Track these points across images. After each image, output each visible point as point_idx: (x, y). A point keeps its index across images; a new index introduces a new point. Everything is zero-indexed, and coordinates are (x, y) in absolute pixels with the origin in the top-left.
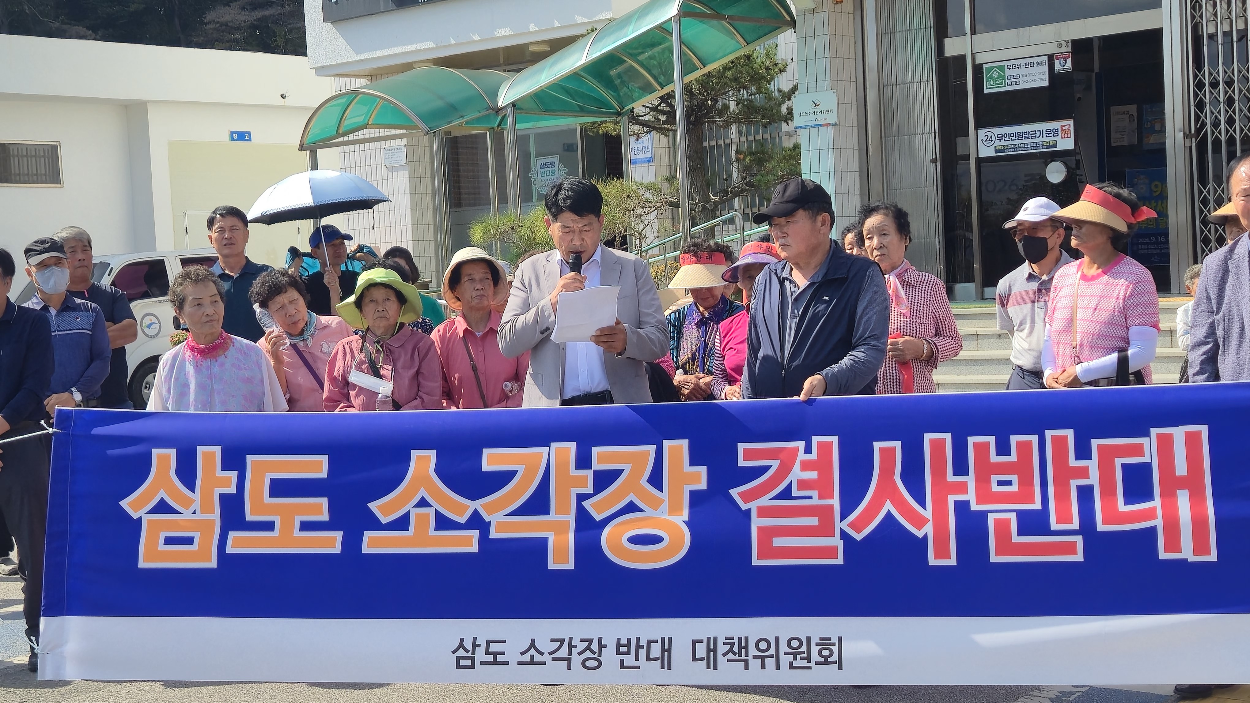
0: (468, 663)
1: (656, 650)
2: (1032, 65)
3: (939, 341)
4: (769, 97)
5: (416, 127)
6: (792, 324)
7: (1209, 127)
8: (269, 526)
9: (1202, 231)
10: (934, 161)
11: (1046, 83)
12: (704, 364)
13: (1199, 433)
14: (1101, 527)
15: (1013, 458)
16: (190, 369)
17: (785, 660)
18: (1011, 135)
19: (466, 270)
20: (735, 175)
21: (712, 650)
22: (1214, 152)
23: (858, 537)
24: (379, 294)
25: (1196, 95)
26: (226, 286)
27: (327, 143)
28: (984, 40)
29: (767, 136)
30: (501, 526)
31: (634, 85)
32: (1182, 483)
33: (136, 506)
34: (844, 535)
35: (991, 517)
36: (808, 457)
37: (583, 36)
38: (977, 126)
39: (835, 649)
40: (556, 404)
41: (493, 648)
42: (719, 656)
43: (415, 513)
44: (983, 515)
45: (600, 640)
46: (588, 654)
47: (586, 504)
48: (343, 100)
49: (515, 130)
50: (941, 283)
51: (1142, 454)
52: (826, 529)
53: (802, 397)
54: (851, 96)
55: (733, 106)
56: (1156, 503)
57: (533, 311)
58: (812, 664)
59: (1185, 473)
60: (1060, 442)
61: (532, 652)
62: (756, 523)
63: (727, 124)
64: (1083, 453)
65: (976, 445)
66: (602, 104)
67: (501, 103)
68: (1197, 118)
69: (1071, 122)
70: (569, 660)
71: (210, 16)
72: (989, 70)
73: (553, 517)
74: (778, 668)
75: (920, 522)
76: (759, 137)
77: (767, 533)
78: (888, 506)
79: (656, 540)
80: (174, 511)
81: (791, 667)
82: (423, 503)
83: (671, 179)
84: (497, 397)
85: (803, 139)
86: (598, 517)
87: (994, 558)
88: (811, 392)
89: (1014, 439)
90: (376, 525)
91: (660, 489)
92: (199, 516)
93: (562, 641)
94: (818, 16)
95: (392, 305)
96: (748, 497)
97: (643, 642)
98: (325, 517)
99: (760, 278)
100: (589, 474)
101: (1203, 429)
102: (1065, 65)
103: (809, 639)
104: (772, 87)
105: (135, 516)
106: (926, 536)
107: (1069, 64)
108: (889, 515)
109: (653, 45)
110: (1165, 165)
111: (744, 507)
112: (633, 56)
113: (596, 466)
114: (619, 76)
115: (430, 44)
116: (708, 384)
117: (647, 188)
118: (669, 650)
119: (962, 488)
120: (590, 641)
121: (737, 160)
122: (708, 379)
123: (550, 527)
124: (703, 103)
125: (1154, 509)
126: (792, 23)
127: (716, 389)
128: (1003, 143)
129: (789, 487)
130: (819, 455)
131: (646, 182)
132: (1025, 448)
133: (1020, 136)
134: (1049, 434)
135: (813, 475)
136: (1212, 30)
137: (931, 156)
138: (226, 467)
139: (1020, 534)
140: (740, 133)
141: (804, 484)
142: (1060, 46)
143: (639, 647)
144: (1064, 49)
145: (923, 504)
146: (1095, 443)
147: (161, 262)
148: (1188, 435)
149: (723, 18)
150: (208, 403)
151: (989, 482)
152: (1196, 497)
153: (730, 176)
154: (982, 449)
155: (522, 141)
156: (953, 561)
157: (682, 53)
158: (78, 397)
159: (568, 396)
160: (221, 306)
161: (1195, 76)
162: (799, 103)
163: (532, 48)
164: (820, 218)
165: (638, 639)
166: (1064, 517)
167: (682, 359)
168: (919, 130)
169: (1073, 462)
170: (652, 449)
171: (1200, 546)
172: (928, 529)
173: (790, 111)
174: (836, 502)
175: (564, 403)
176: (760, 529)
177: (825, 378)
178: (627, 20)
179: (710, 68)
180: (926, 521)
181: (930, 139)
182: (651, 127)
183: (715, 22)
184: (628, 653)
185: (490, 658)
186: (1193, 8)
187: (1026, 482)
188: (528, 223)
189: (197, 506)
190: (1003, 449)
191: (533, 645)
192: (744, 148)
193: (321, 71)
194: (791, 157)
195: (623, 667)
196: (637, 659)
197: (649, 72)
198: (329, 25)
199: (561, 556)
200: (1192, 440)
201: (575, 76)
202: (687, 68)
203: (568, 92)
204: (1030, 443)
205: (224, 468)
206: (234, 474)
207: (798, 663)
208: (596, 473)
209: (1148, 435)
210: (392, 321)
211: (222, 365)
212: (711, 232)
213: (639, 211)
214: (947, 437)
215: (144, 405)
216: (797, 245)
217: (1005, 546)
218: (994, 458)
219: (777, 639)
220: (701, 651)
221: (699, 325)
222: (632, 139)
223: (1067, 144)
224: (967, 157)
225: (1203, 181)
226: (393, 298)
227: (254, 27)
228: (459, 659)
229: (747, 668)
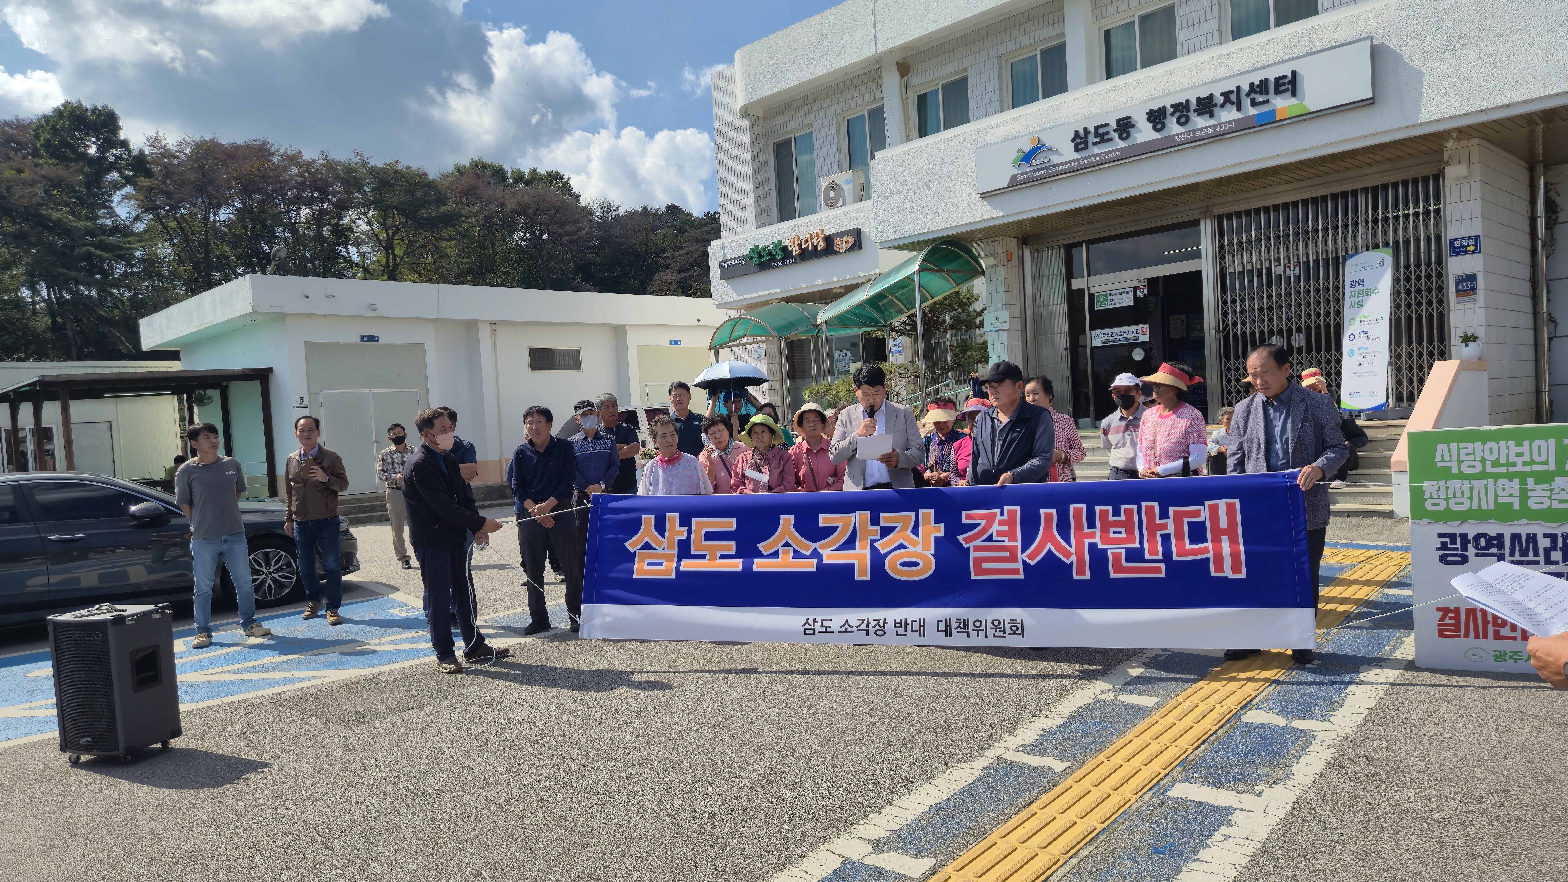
0: (811, 631)
1: (916, 626)
2: (1123, 293)
3: (1072, 452)
4: (969, 314)
5: (773, 336)
6: (998, 444)
7: (1230, 326)
8: (703, 557)
9: (1227, 387)
10: (1066, 349)
11: (1132, 304)
12: (942, 466)
13: (1234, 504)
14: (1175, 557)
15: (1122, 518)
16: (660, 471)
17: (990, 632)
18: (1111, 333)
19: (806, 416)
20: (949, 359)
21: (948, 626)
22: (1233, 340)
23: (1032, 563)
24: (758, 429)
25: (1223, 308)
26: (678, 425)
27: (724, 345)
28: (1095, 280)
29: (967, 336)
30: (829, 556)
31: (892, 310)
32: (1224, 532)
33: (633, 546)
34: (1024, 562)
35: (1110, 552)
36: (1002, 518)
37: (864, 283)
38: (1091, 329)
39: (1020, 626)
40: (860, 489)
41: (825, 623)
42: (953, 630)
43: (782, 549)
44: (1105, 551)
45: (885, 620)
46: (878, 628)
47: (876, 544)
48: (732, 322)
49: (827, 336)
50: (1071, 419)
51: (1200, 516)
52: (1013, 558)
53: (999, 484)
54: (1017, 313)
55: (948, 320)
56: (1209, 544)
57: (848, 439)
58: (1006, 635)
59: (1226, 527)
60: (1150, 510)
61: (847, 626)
62: (973, 555)
63: (945, 330)
64: (1164, 515)
65: (1100, 511)
66: (875, 321)
67: (819, 321)
68: (1224, 321)
69: (1147, 326)
70: (867, 631)
71: (656, 277)
72: (1098, 296)
73: (858, 551)
74: (986, 636)
75: (1068, 554)
76: (963, 337)
77: (979, 561)
78: (1049, 546)
79: (916, 564)
80: (653, 548)
81: (994, 636)
82: (787, 544)
83: (913, 362)
84: (824, 485)
85: (989, 338)
86: (883, 552)
87: (1112, 575)
88: (1004, 482)
89: (1123, 508)
90: (760, 555)
91: (918, 536)
92: (666, 551)
93: (863, 620)
94: (998, 269)
95: (766, 435)
96: (967, 540)
97: (909, 621)
98: (734, 552)
99: (978, 417)
100: (878, 528)
101: (1237, 501)
102: (1143, 293)
103: (1004, 620)
104: (970, 309)
105: (632, 551)
106: (1071, 563)
107: (1146, 292)
108: (1050, 550)
109: (903, 288)
110: (1204, 348)
111: (966, 546)
112: (893, 294)
113: (882, 524)
114: (884, 305)
115: (778, 290)
116: (947, 477)
117: (900, 367)
118: (924, 626)
119: (1093, 536)
120: (879, 620)
121: (951, 350)
122: (946, 474)
123: (855, 556)
124: (931, 319)
125: (1208, 547)
126: (983, 273)
127: (952, 481)
128: (1107, 338)
129: (992, 535)
130: (1009, 517)
131: (899, 363)
132: (1129, 513)
133: (1116, 334)
134: (1144, 504)
135: (1006, 528)
136: (1232, 270)
137: (1065, 346)
138: (681, 524)
139: (1127, 562)
140: (952, 335)
141: (1000, 533)
142: (1140, 282)
143: (906, 624)
144: (1143, 284)
145: (1069, 544)
146: (1171, 510)
147: (634, 412)
148: (1227, 505)
149: (943, 271)
150: (669, 490)
151: (1108, 532)
152: (1233, 541)
153: (946, 359)
154: (1104, 514)
155: (829, 341)
156: (1087, 577)
157: (921, 292)
158: (603, 486)
159: (868, 485)
160: (676, 437)
161: (1222, 297)
162: (987, 318)
163: (835, 291)
164: (1017, 384)
165: (906, 620)
166: (1153, 552)
167: (930, 464)
168: (1057, 331)
169: (1158, 521)
170: (913, 514)
171: (1236, 568)
172: (1073, 558)
173: (982, 323)
174: (1018, 543)
175: (864, 488)
176: (975, 558)
177: (1013, 474)
178: (889, 274)
179: (936, 299)
180: (1071, 554)
181: (1063, 336)
182: (902, 333)
183: (938, 274)
184: (901, 627)
185: (823, 629)
186: (1220, 258)
187: (1130, 532)
188: (834, 388)
189: (665, 545)
190: (1116, 513)
191: (847, 622)
192: (955, 343)
193: (719, 306)
194: (982, 348)
195: (898, 635)
196: (906, 630)
197: (901, 302)
198: (723, 281)
199: (863, 574)
200: (1230, 508)
201: (860, 305)
202: (923, 300)
203: (855, 314)
204: (1132, 510)
205: (680, 526)
206: (686, 529)
207: (998, 634)
208: (882, 528)
209: (1203, 505)
210: (767, 444)
211: (677, 469)
212: (937, 391)
213: (897, 380)
214: (1083, 507)
215: (635, 490)
216: (1004, 399)
217: (1118, 568)
218: (1111, 518)
219: (986, 620)
220: (942, 626)
221: (939, 444)
222: (892, 340)
223: (1145, 338)
224: (1086, 346)
225: (1228, 358)
226: (767, 431)
227: (679, 282)
228: (806, 629)
229: (968, 636)
